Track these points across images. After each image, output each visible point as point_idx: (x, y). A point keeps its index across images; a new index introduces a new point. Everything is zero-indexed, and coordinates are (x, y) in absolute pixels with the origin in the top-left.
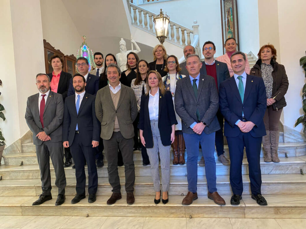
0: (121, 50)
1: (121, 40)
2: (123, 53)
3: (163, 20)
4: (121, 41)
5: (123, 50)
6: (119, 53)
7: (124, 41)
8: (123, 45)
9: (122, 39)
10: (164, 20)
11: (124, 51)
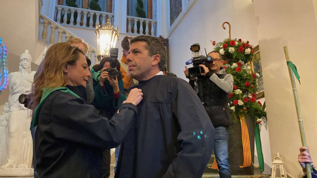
0: (20, 67)
1: (24, 52)
2: (23, 74)
3: (112, 34)
4: (24, 54)
5: (24, 68)
6: (16, 72)
7: (29, 55)
8: (27, 61)
9: (27, 51)
10: (114, 34)
11: (26, 69)
